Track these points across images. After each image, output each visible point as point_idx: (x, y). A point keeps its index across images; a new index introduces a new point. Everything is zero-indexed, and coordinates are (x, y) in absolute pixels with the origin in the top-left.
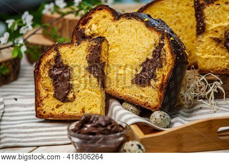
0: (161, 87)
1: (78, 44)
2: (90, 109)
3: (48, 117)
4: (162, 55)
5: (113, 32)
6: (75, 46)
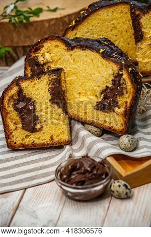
0: (125, 114)
1: (39, 78)
2: (58, 136)
3: (19, 147)
4: (122, 84)
5: (68, 61)
6: (36, 81)
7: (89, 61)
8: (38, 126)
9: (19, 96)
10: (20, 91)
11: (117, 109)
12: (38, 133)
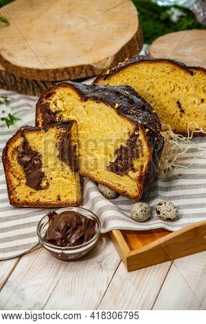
0: (140, 179)
1: (46, 131)
2: (65, 196)
3: (23, 204)
4: (137, 146)
5: (81, 112)
6: (42, 134)
7: (103, 115)
8: (44, 184)
9: (24, 148)
10: (25, 143)
11: (130, 173)
12: (43, 191)
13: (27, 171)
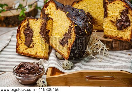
1: (37, 20)
4: (71, 33)
7: (62, 17)
8: (31, 45)
9: (27, 26)
12: (31, 49)
13: (26, 37)
